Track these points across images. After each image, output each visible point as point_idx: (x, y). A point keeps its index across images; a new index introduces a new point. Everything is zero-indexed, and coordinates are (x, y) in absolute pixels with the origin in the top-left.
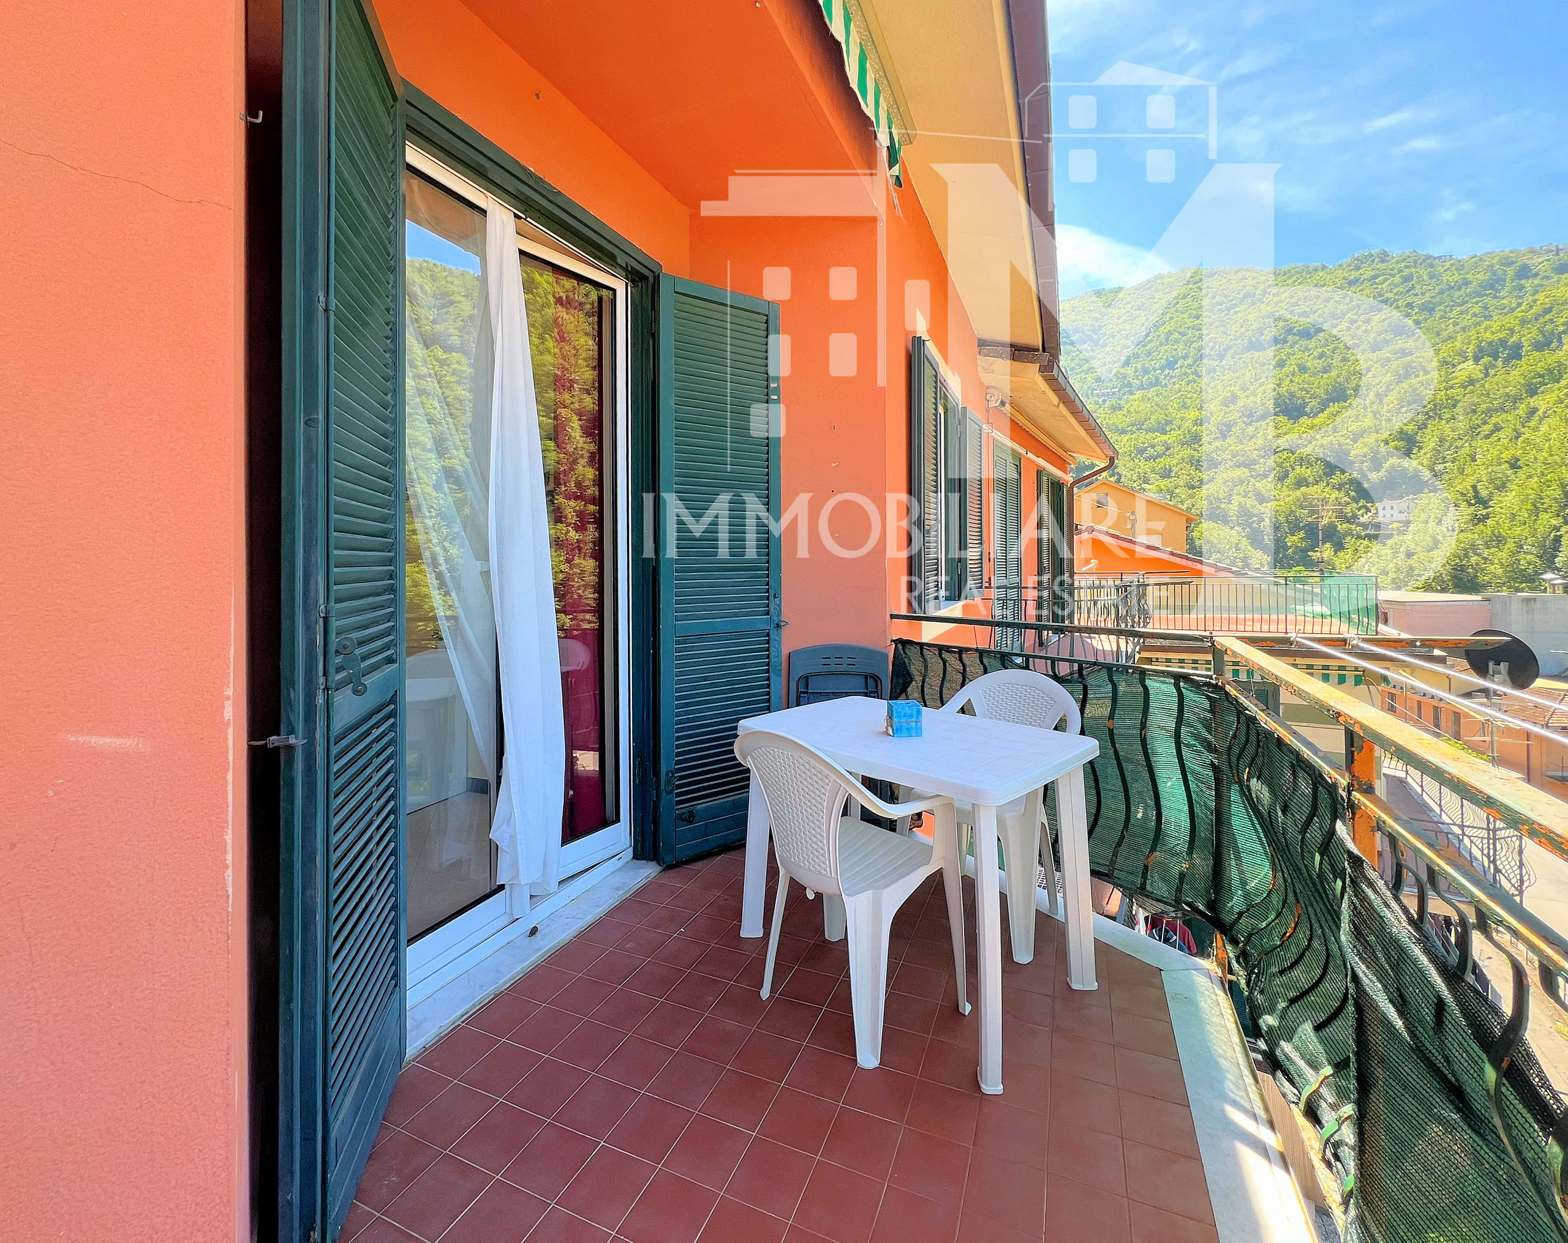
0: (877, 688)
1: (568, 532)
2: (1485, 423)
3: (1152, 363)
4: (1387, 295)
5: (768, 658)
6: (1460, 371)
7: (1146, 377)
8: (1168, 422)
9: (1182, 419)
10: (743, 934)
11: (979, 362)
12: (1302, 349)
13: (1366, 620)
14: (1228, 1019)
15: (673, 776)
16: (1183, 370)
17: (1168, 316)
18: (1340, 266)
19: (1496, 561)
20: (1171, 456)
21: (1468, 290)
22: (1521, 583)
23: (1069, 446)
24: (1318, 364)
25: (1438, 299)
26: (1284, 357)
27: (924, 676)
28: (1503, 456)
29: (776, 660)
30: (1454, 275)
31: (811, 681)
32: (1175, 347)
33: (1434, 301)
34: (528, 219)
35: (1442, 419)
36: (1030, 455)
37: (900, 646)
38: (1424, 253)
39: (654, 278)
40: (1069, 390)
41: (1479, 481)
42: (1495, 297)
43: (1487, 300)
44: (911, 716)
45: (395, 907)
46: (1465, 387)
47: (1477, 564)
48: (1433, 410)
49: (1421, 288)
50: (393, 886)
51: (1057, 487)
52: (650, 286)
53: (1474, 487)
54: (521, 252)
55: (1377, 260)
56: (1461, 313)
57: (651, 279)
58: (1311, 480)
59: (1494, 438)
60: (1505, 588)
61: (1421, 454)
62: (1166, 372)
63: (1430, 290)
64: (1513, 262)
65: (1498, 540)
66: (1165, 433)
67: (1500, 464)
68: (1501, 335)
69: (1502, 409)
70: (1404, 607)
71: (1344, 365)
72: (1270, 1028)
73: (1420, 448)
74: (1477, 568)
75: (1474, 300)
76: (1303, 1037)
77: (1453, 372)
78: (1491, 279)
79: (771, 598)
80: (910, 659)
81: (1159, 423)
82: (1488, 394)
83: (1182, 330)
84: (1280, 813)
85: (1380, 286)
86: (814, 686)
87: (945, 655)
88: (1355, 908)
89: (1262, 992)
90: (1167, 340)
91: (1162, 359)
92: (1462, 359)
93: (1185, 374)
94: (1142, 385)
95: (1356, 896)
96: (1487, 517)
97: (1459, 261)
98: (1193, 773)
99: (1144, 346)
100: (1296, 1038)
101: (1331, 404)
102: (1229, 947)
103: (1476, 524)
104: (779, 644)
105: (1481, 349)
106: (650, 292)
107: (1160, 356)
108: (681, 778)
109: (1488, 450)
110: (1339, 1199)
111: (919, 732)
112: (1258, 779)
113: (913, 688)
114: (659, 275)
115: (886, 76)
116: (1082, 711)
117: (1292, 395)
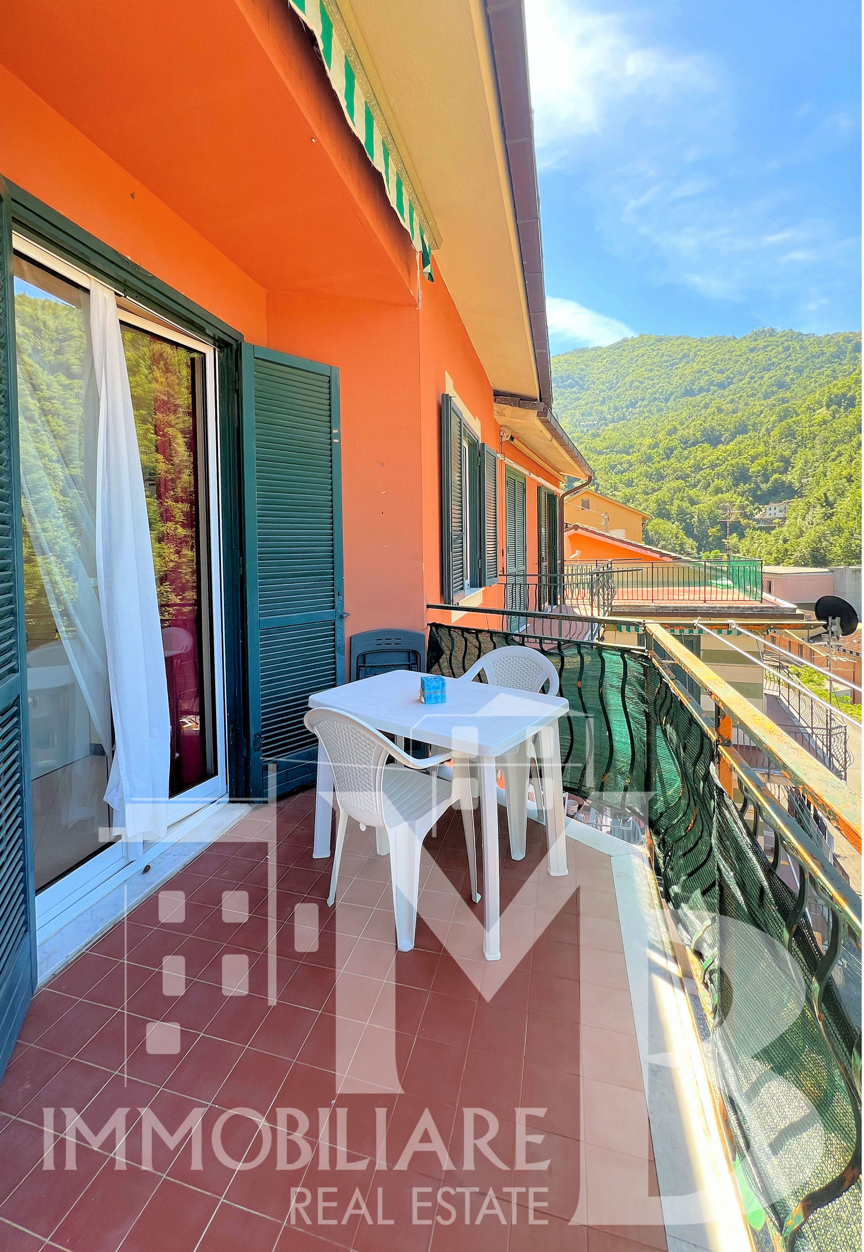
0: (417, 660)
1: (176, 529)
2: (833, 450)
3: (621, 403)
4: (774, 360)
5: (334, 641)
6: (818, 414)
7: (616, 414)
8: (631, 447)
9: (641, 444)
10: (315, 857)
11: (495, 408)
12: (719, 396)
13: (755, 589)
14: (652, 887)
15: (260, 737)
16: (641, 409)
17: (631, 369)
18: (745, 337)
19: (838, 545)
20: (634, 471)
21: (824, 359)
22: (852, 559)
23: (560, 467)
24: (730, 407)
25: (805, 364)
26: (708, 402)
27: (452, 650)
28: (843, 473)
29: (340, 643)
30: (815, 347)
31: (368, 658)
32: (636, 392)
33: (803, 365)
34: (127, 297)
35: (806, 448)
36: (532, 475)
37: (434, 629)
38: (797, 331)
39: (237, 345)
40: (558, 430)
41: (828, 490)
42: (840, 364)
43: (835, 365)
44: (438, 688)
45: (23, 869)
46: (821, 426)
47: (826, 547)
48: (801, 441)
49: (795, 356)
50: (21, 852)
51: (552, 497)
52: (234, 352)
53: (825, 494)
54: (122, 322)
55: (768, 334)
56: (820, 374)
57: (235, 347)
58: (724, 489)
59: (837, 461)
60: (842, 563)
61: (794, 471)
62: (630, 410)
63: (800, 357)
64: (852, 340)
65: (839, 530)
66: (629, 454)
67: (841, 479)
68: (843, 390)
69: (842, 441)
70: (781, 578)
71: (746, 408)
72: (676, 894)
73: (793, 467)
74: (826, 549)
75: (827, 366)
76: (695, 900)
77: (814, 415)
78: (838, 351)
79: (336, 596)
80: (441, 638)
81: (625, 447)
82: (834, 431)
83: (641, 379)
84: (682, 751)
85: (769, 353)
86: (370, 661)
87: (466, 635)
88: (719, 822)
89: (672, 869)
90: (631, 386)
91: (627, 400)
92: (819, 406)
93: (643, 412)
94: (614, 419)
95: (720, 814)
96: (832, 514)
97: (819, 338)
98: (633, 718)
99: (615, 391)
100: (691, 901)
101: (738, 436)
102: (654, 838)
103: (826, 520)
104: (343, 630)
105: (831, 400)
106: (234, 356)
107: (626, 398)
108: (266, 738)
109: (834, 469)
110: (711, 1009)
111: (443, 699)
112: (671, 725)
113: (444, 661)
114: (241, 343)
115: (418, 199)
116: (560, 675)
117: (713, 428)
